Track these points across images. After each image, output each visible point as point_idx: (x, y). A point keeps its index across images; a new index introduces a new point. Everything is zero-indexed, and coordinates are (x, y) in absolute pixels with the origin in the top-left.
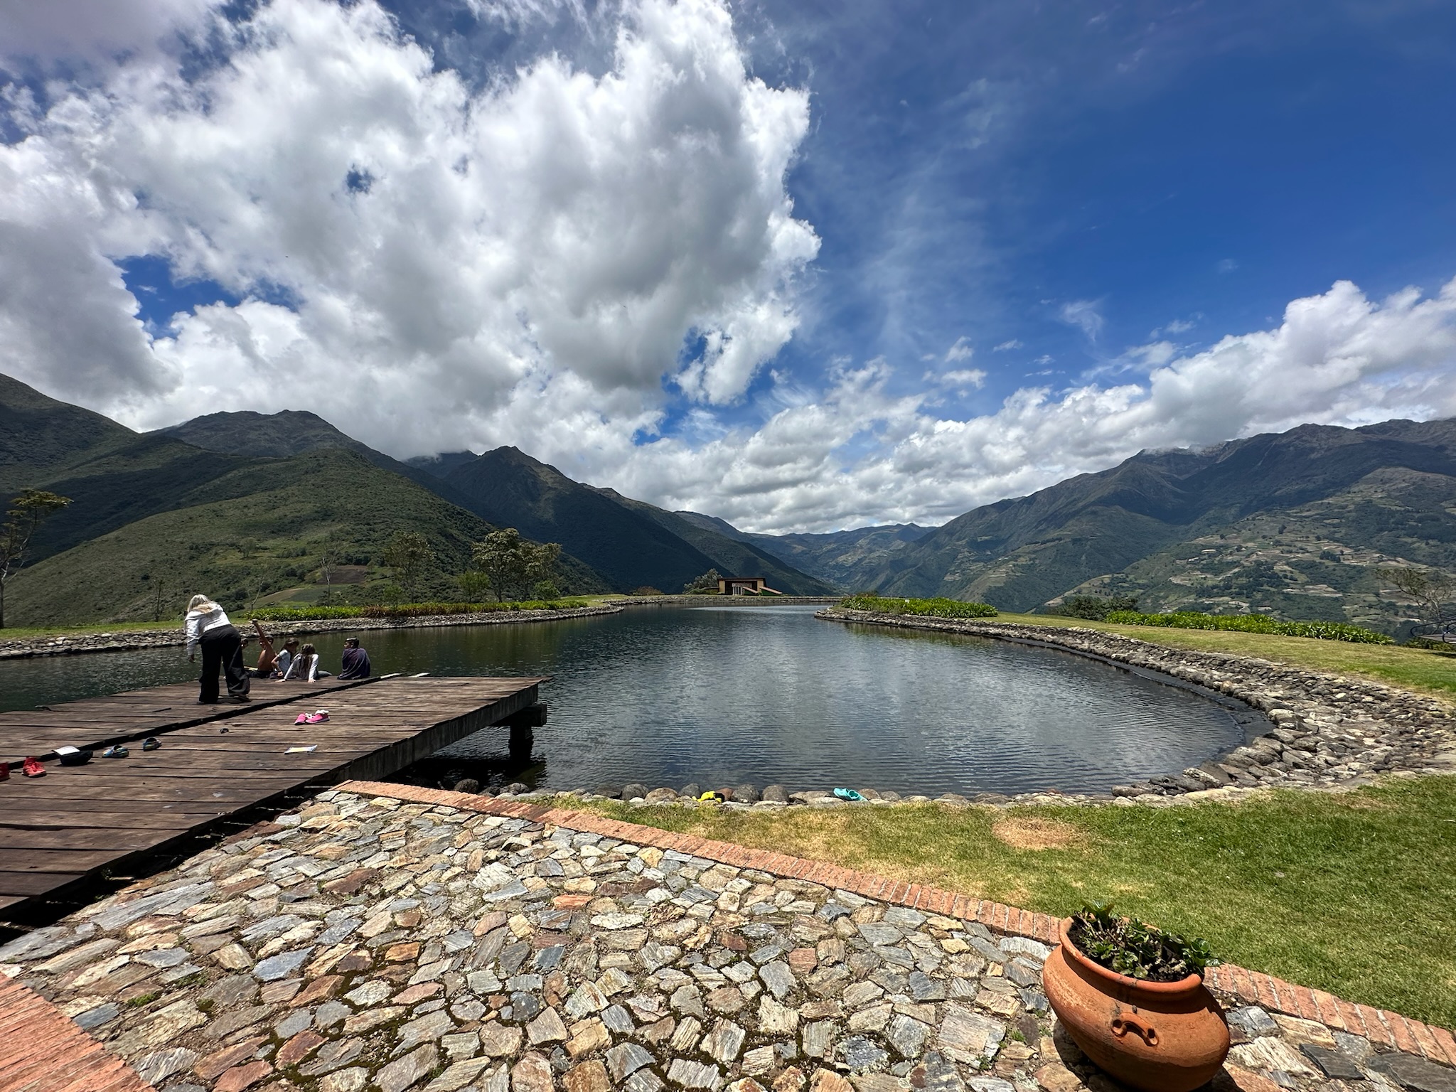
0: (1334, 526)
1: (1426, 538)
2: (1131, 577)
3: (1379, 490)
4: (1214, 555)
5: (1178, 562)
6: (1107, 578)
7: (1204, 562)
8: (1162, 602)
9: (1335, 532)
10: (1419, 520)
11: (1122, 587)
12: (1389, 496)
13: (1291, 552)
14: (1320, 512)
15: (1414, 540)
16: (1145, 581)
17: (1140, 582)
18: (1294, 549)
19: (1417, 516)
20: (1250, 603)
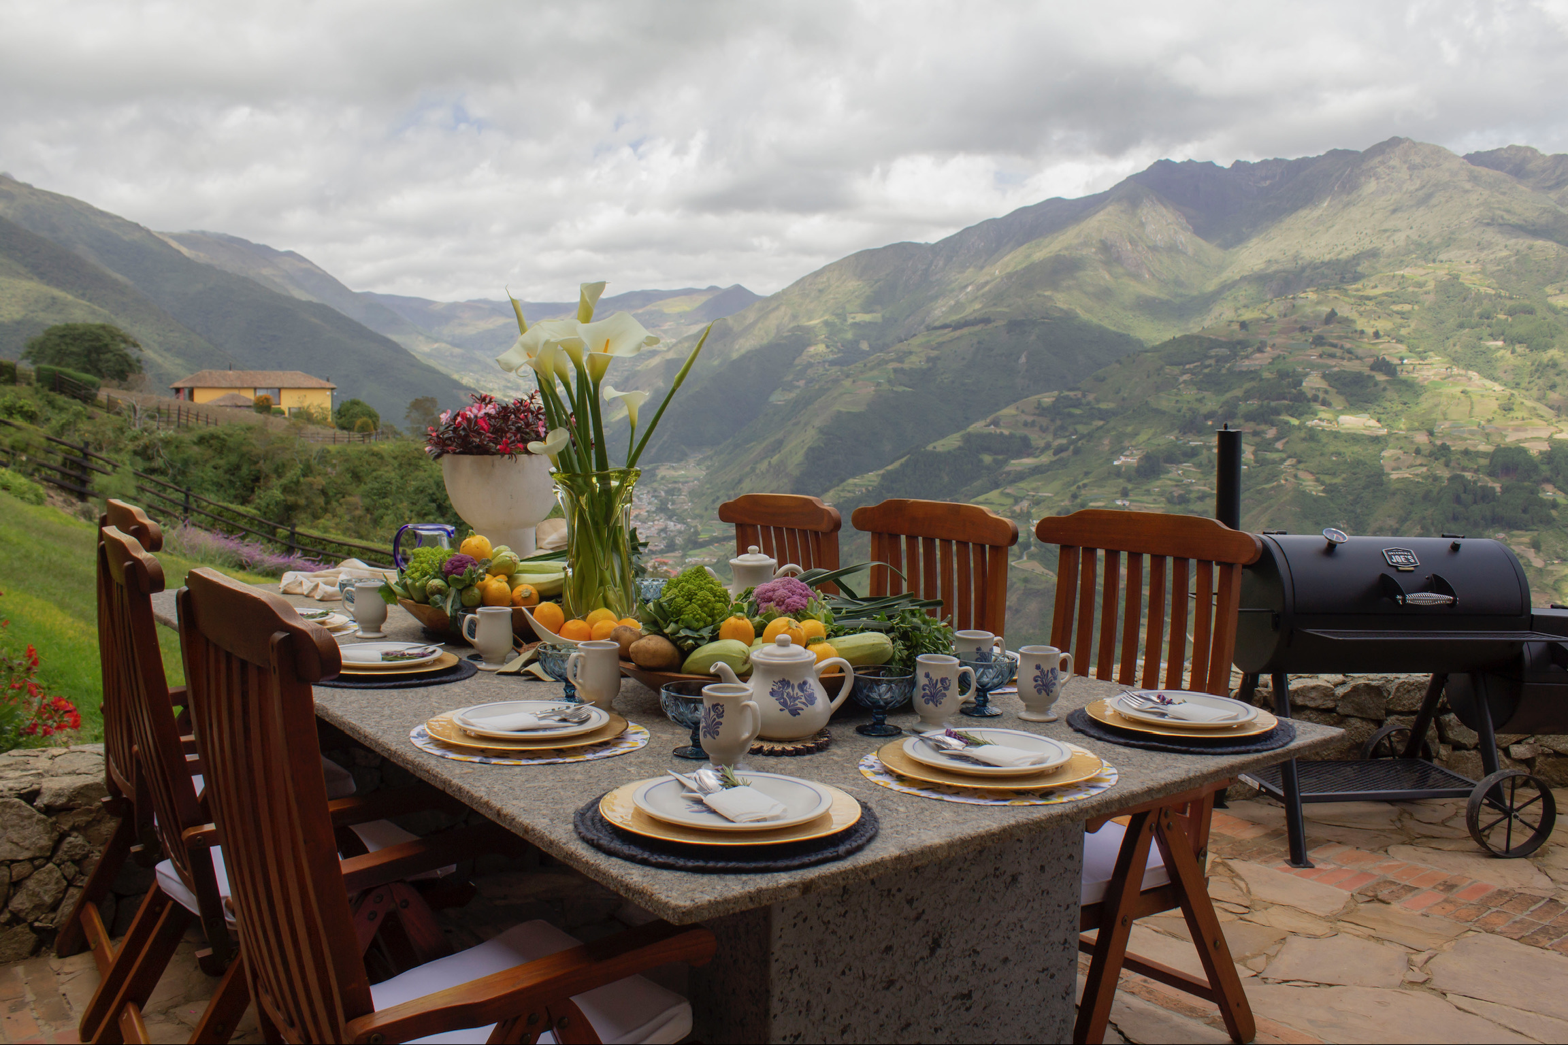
0: (1402, 314)
1: (1512, 341)
2: (1091, 397)
3: (1473, 260)
4: (1225, 359)
5: (1168, 369)
6: (1048, 399)
7: (1206, 371)
8: (1126, 444)
9: (1402, 326)
10: (1511, 312)
11: (1071, 415)
12: (1483, 271)
13: (1332, 356)
14: (1390, 290)
15: (1500, 343)
16: (1111, 405)
17: (1103, 406)
18: (1338, 352)
19: (1509, 303)
20: (1257, 444)
